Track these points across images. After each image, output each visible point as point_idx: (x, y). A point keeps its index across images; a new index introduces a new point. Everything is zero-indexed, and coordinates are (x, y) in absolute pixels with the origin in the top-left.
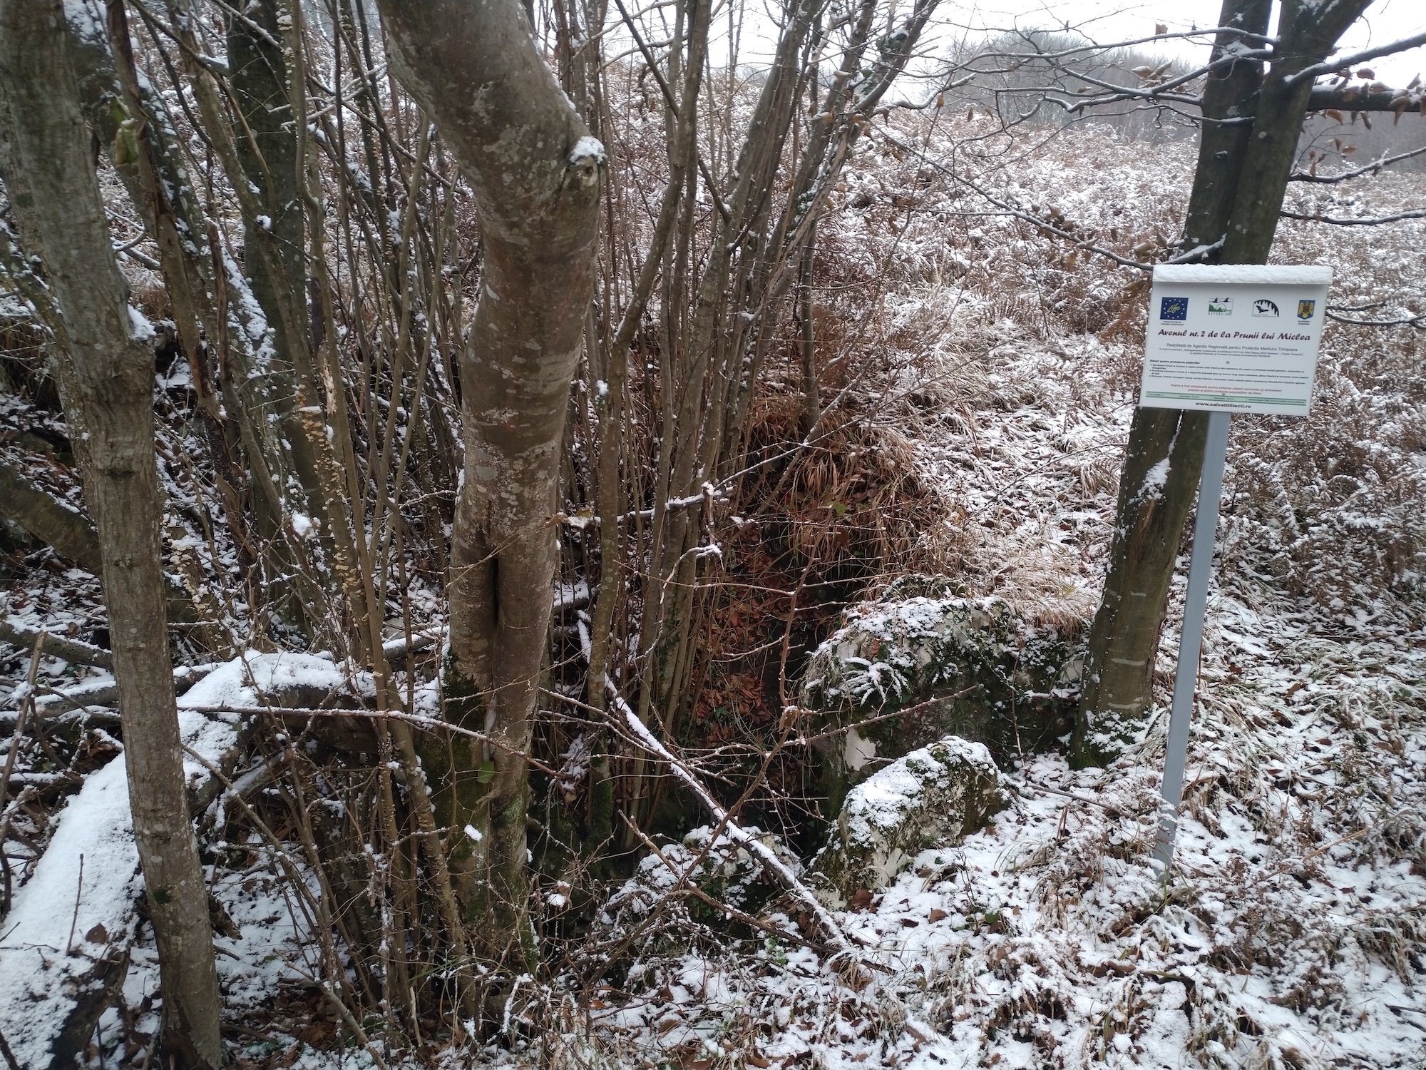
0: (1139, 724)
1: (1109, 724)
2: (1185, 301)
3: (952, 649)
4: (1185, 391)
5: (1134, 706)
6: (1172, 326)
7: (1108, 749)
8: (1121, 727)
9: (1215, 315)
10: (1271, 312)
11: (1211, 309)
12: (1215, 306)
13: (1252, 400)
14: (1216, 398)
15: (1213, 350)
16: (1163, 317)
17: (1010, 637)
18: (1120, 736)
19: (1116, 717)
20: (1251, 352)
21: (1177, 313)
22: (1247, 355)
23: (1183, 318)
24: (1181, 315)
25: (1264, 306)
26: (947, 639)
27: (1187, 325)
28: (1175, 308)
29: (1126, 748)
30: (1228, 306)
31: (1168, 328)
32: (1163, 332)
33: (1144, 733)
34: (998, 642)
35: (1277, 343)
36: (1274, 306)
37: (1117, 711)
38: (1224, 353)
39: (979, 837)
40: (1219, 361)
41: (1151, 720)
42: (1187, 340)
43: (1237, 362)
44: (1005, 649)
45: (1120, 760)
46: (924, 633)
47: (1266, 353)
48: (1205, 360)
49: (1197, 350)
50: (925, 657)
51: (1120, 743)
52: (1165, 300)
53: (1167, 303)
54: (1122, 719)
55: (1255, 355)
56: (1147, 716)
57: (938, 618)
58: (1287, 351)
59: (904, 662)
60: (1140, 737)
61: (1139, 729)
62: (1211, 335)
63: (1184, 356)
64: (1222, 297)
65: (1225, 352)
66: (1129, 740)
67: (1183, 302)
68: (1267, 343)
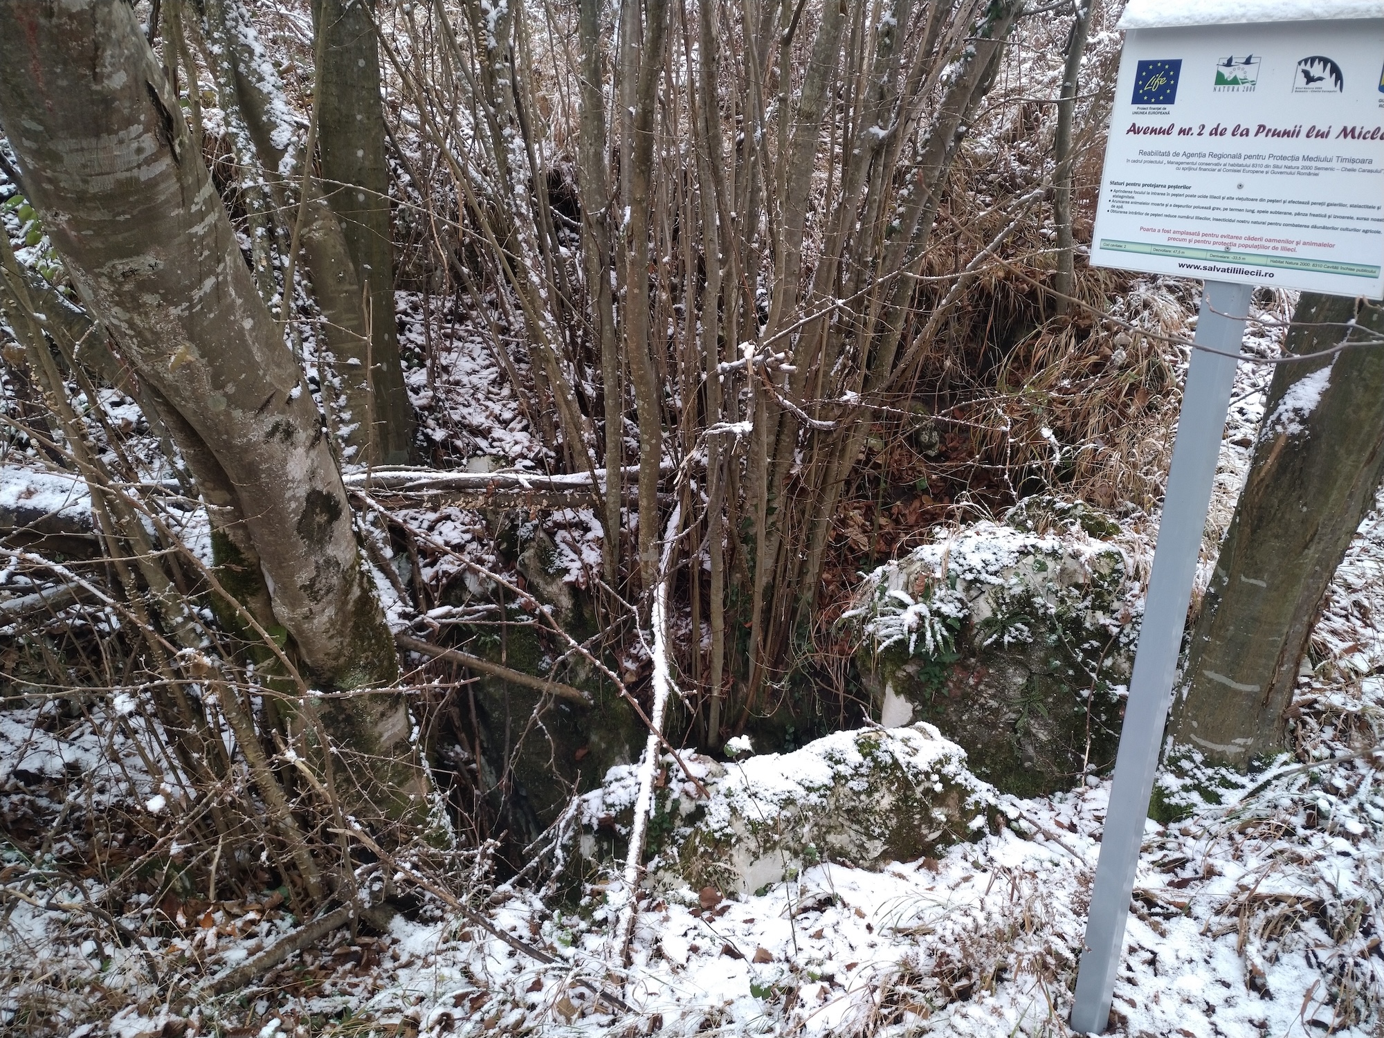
0: (1235, 778)
1: (1186, 764)
2: (1175, 65)
3: (1023, 606)
4: (1161, 239)
5: (1233, 748)
6: (1151, 117)
7: (1174, 801)
8: (1204, 774)
9: (1226, 92)
10: (1329, 81)
11: (1220, 80)
12: (1228, 73)
13: (1278, 262)
14: (1214, 255)
15: (1214, 164)
16: (1137, 99)
17: (1116, 605)
18: (1197, 787)
19: (1198, 757)
20: (1286, 166)
21: (1162, 89)
22: (1276, 170)
23: (1170, 100)
24: (1166, 95)
25: (1317, 70)
26: (1018, 590)
27: (1176, 113)
28: (1159, 81)
29: (1202, 807)
30: (1250, 72)
31: (1144, 121)
32: (1134, 130)
33: (1241, 793)
34: (1094, 608)
35: (1335, 147)
36: (1336, 71)
37: (1201, 749)
38: (1236, 169)
39: (908, 868)
40: (1223, 183)
41: (1262, 778)
42: (1174, 142)
43: (1258, 185)
44: (1103, 619)
45: (1188, 823)
46: (984, 576)
47: (1311, 167)
48: (1202, 182)
49: (1188, 162)
50: (984, 609)
51: (1195, 797)
52: (1143, 66)
53: (1146, 70)
54: (1208, 763)
55: (1290, 171)
56: (1260, 770)
57: (1008, 560)
58: (1353, 164)
59: (949, 609)
60: (1232, 798)
61: (1235, 786)
62: (1215, 132)
63: (1167, 174)
64: (1239, 56)
65: (1237, 164)
66: (1213, 798)
67: (1173, 67)
68: (1315, 147)
